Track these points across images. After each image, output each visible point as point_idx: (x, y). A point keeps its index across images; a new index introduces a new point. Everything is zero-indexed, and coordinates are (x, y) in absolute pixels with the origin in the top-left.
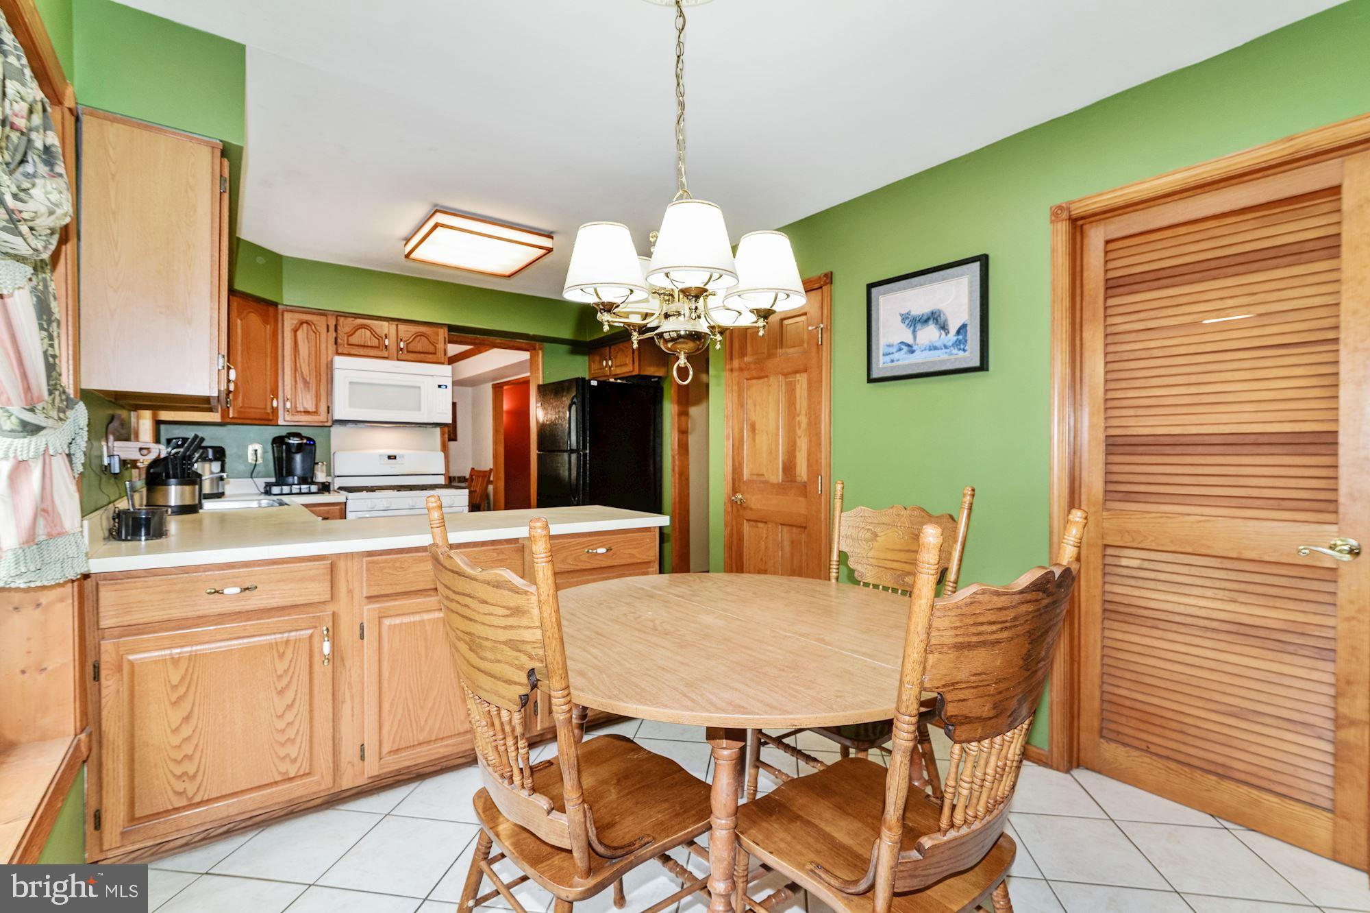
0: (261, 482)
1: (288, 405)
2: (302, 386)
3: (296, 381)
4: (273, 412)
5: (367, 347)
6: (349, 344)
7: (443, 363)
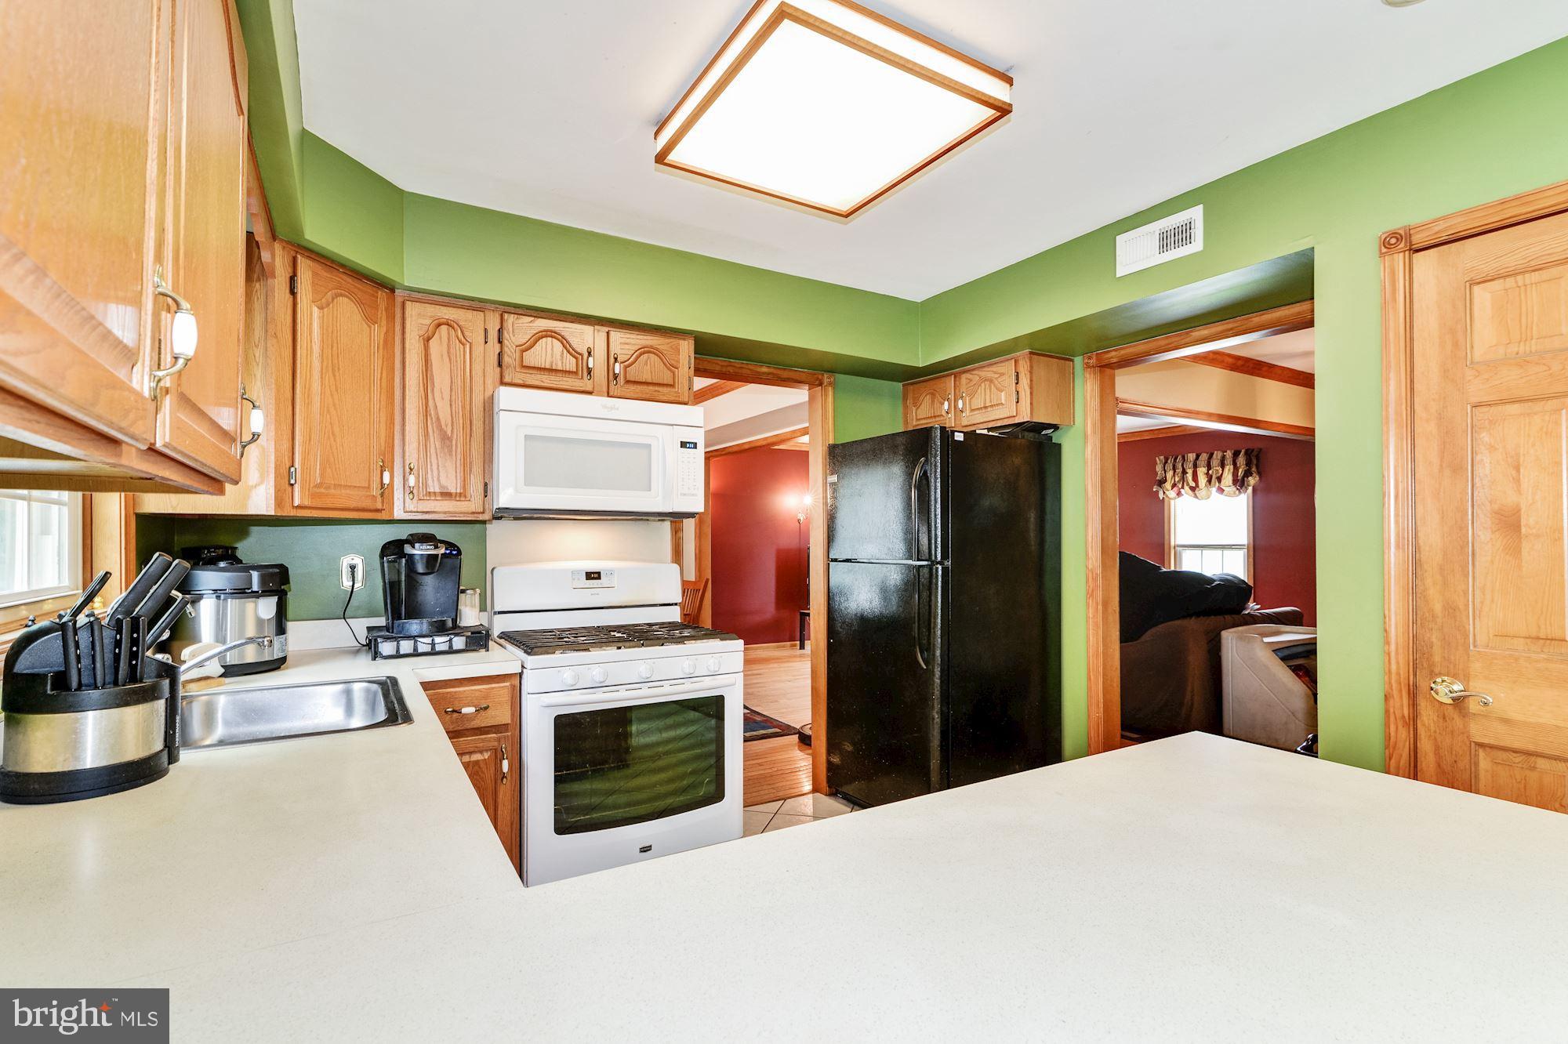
0: (361, 626)
1: (412, 480)
2: (438, 444)
3: (427, 435)
4: (382, 495)
5: (556, 371)
6: (522, 366)
7: (687, 404)
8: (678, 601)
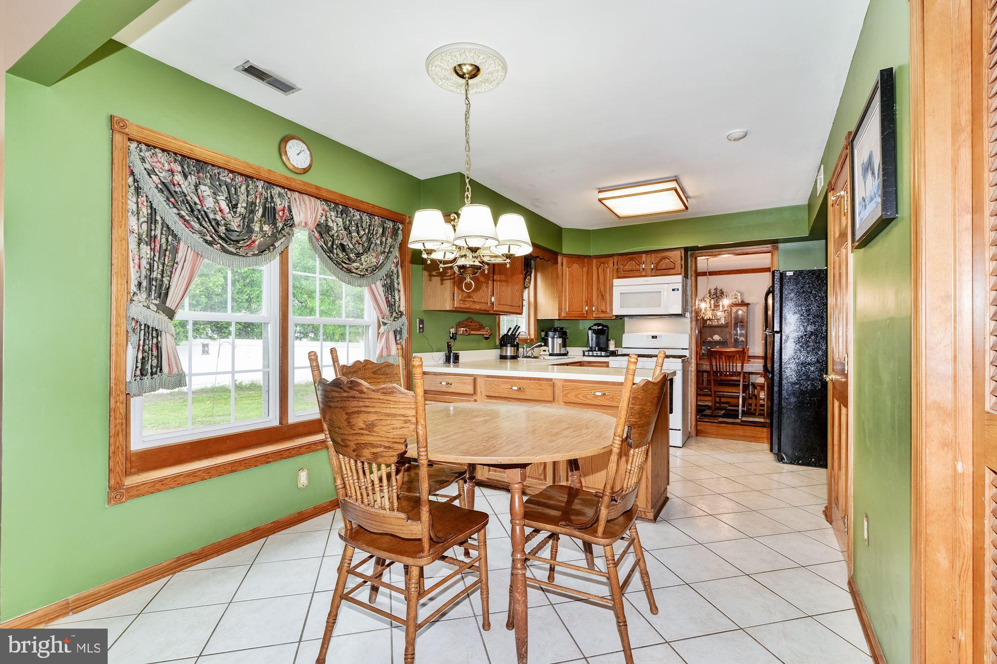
1: (594, 308)
2: (601, 298)
3: (598, 295)
4: (586, 313)
5: (634, 271)
6: (624, 271)
7: (680, 274)
8: (688, 348)
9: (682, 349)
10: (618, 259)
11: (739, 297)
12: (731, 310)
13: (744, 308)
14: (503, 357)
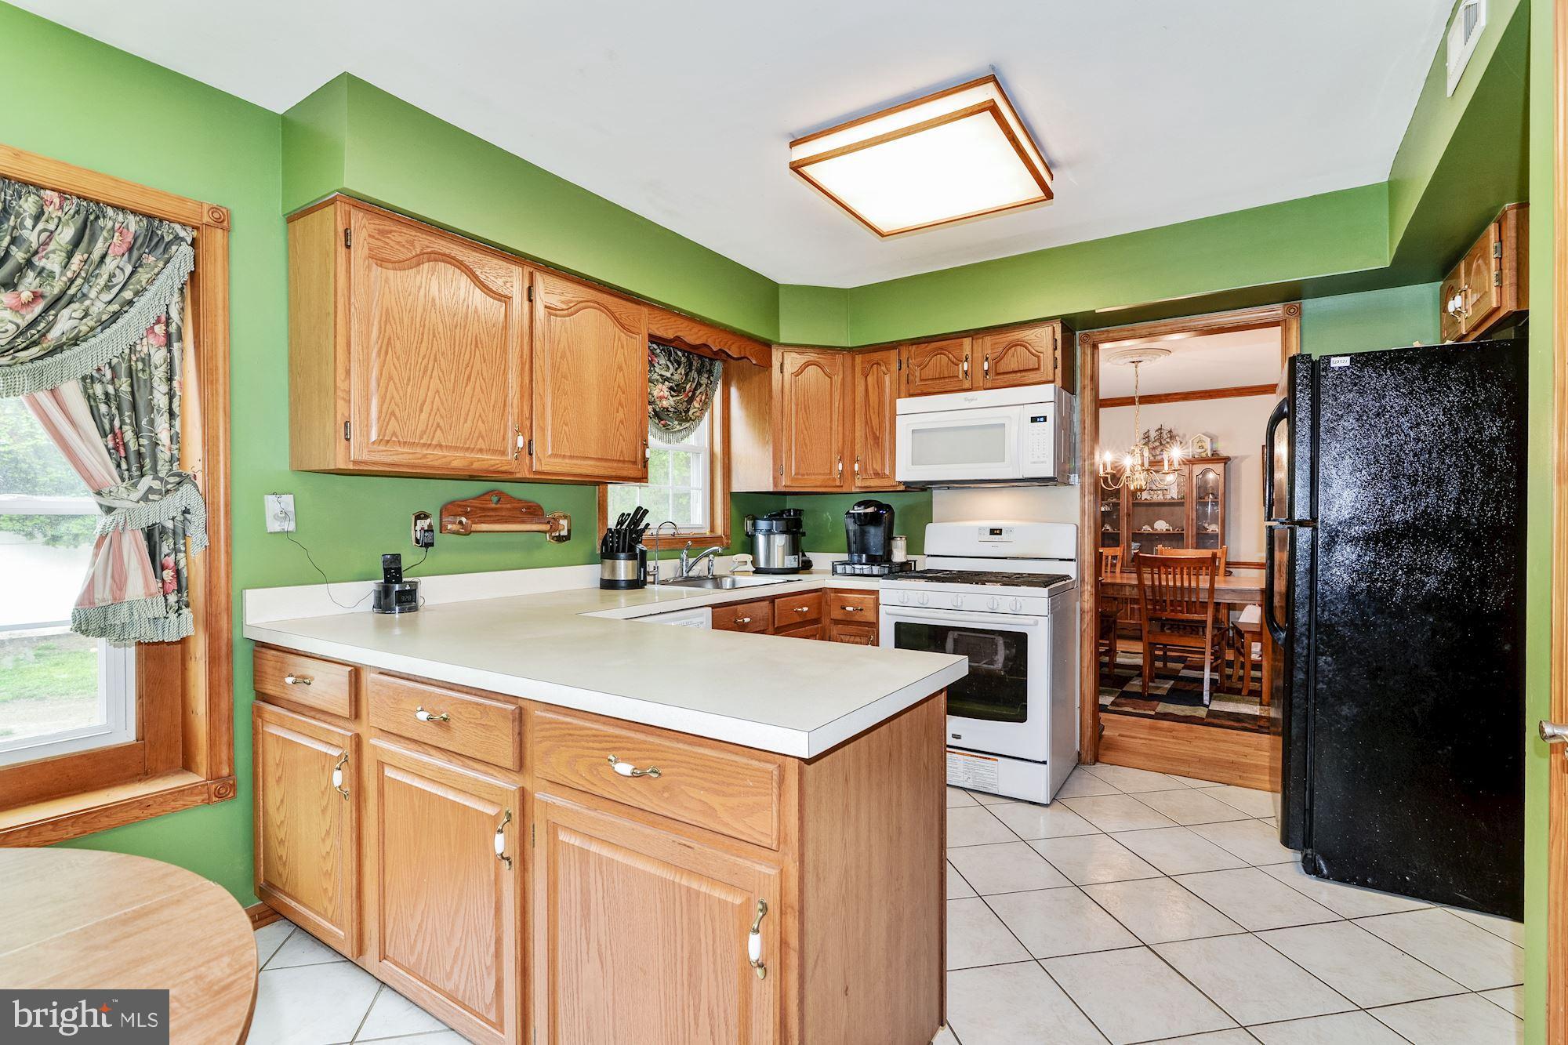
1: (856, 467)
2: (872, 442)
3: (867, 437)
4: (840, 477)
5: (944, 378)
6: (922, 380)
7: (1053, 381)
8: (1073, 557)
9: (1061, 560)
10: (909, 352)
11: (1208, 445)
12: (1191, 472)
13: (1219, 468)
14: (609, 585)
